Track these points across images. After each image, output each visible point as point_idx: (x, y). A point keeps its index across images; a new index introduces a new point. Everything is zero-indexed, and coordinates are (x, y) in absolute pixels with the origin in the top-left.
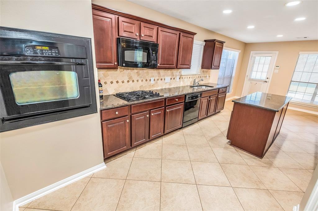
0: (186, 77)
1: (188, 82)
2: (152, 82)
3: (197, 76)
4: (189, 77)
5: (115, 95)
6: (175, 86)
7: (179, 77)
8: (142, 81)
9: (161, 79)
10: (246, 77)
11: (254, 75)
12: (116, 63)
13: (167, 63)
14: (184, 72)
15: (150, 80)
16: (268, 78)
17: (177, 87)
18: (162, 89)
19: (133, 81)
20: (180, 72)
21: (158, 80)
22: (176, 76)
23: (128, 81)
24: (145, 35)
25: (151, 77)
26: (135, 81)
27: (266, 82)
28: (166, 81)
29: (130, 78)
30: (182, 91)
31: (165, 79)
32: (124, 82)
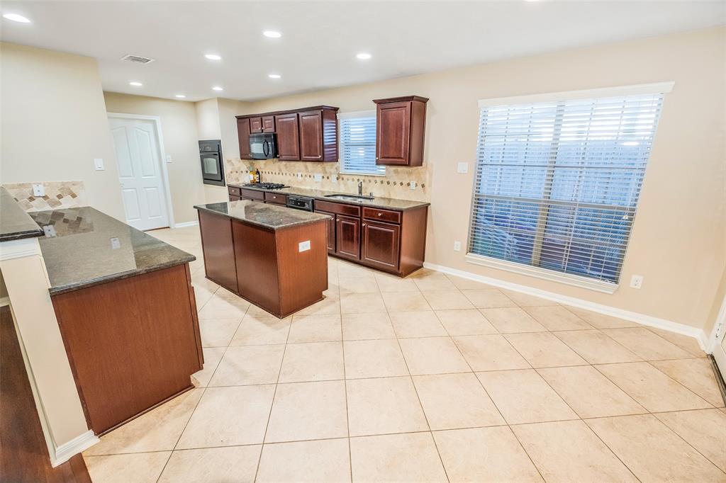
3: (378, 180)
4: (356, 178)
7: (336, 176)
8: (290, 175)
9: (310, 176)
13: (288, 154)
15: (298, 175)
19: (282, 174)
20: (336, 169)
21: (306, 176)
22: (331, 173)
23: (279, 174)
24: (266, 128)
25: (298, 172)
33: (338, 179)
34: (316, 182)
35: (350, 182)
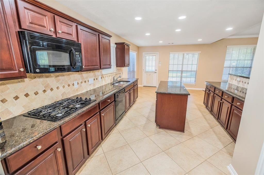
0: (106, 76)
1: (108, 80)
2: (76, 86)
3: (114, 74)
4: (108, 75)
5: (27, 115)
6: (98, 86)
7: (101, 77)
8: (64, 87)
9: (85, 82)
10: (143, 70)
11: (148, 69)
12: (22, 70)
13: (91, 65)
14: (104, 72)
15: (73, 84)
16: (156, 70)
17: (100, 87)
18: (87, 92)
19: (52, 89)
20: (101, 72)
21: (82, 82)
22: (98, 76)
23: (44, 91)
24: (62, 32)
25: (73, 81)
26: (55, 89)
27: (156, 73)
28: (90, 82)
29: (47, 86)
30: (105, 89)
31: (88, 81)
32: (38, 93)
33: (101, 78)
34: (90, 85)
35: (106, 78)
